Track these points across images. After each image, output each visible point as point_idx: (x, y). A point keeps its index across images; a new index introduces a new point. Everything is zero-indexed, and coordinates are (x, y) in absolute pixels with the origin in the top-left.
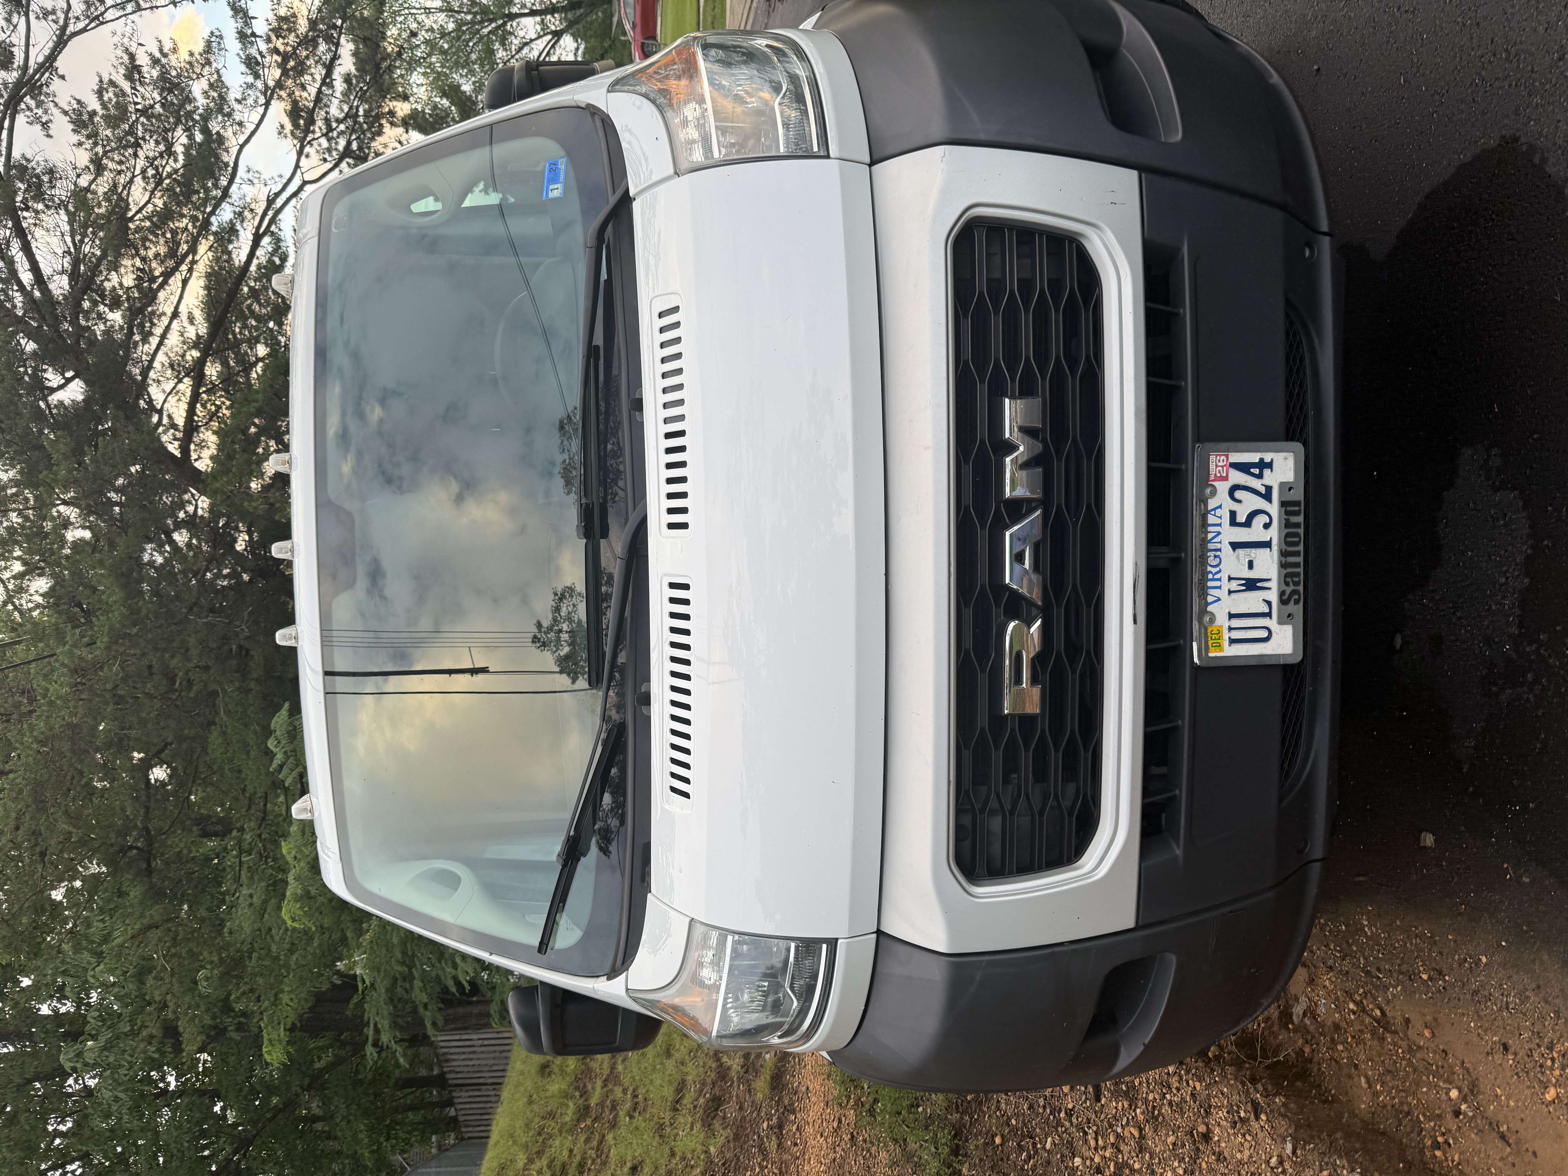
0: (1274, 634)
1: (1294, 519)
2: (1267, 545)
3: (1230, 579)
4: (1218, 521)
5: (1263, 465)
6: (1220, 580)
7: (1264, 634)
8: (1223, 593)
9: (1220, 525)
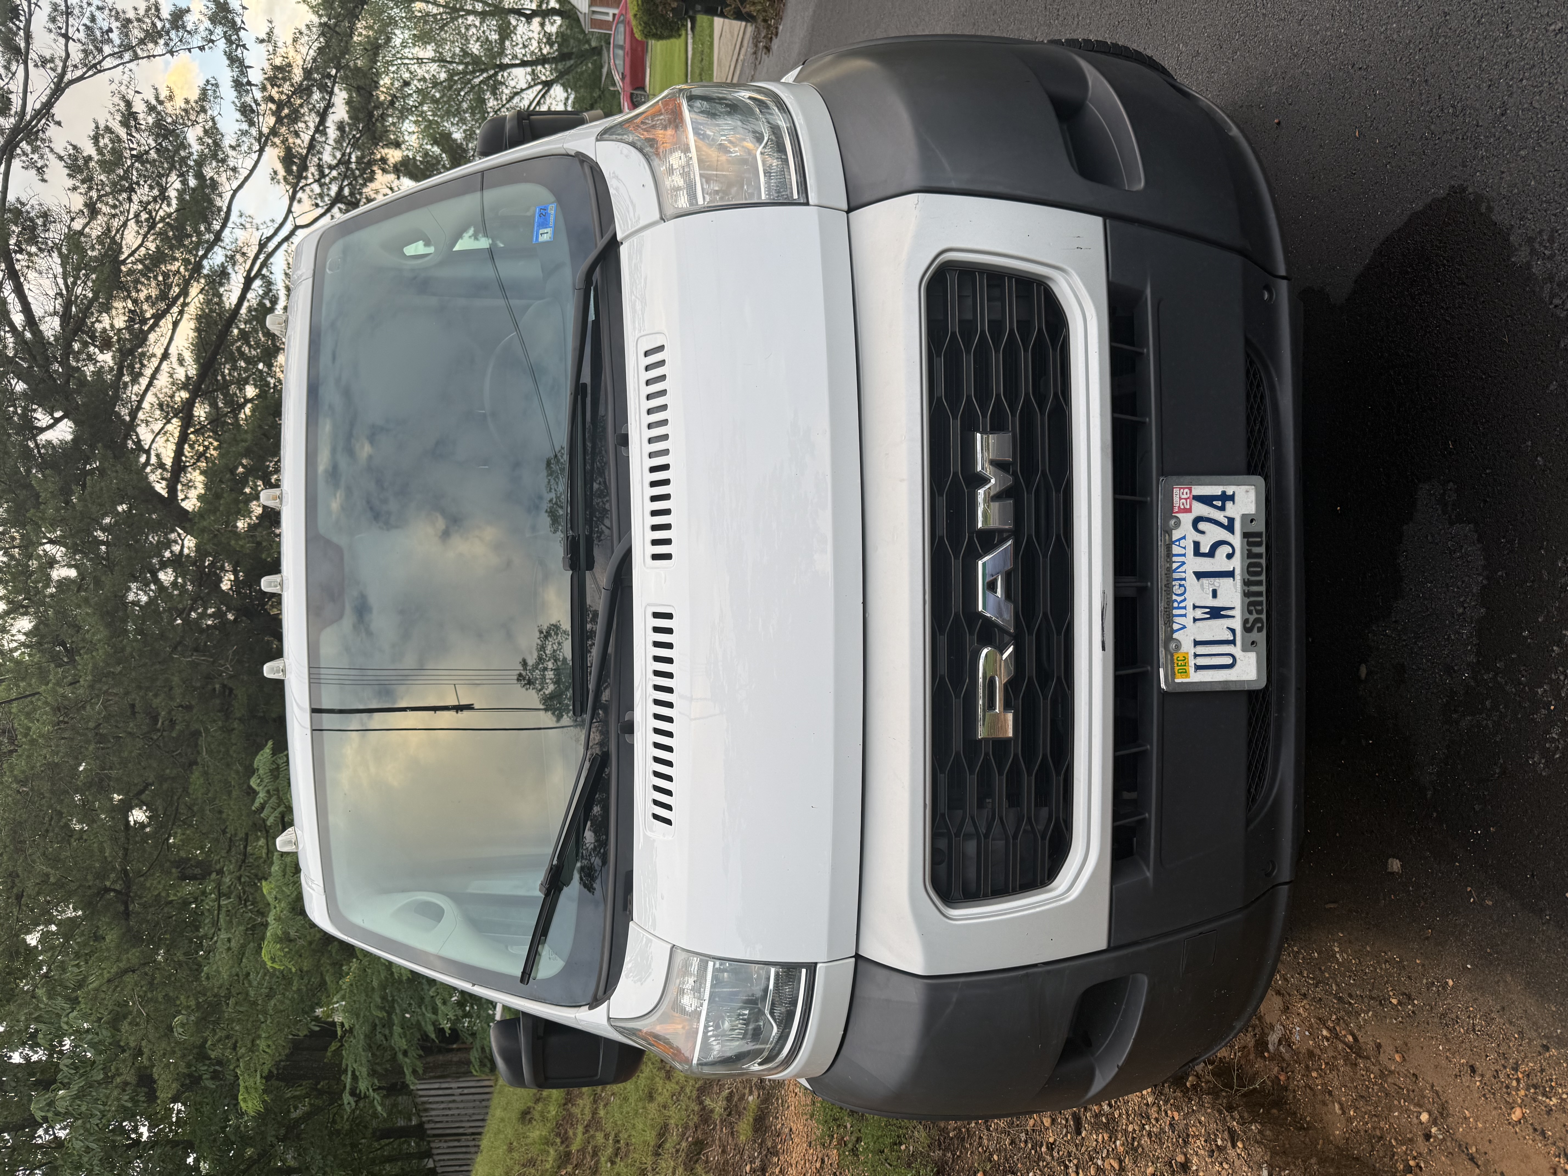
0: (1238, 661)
1: (1256, 550)
2: (1230, 574)
3: (1195, 607)
4: (1182, 551)
5: (1226, 498)
6: (1185, 608)
7: (1228, 661)
8: (1188, 621)
9: (1184, 555)
